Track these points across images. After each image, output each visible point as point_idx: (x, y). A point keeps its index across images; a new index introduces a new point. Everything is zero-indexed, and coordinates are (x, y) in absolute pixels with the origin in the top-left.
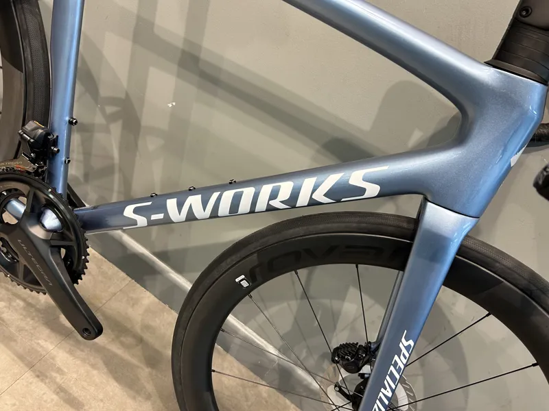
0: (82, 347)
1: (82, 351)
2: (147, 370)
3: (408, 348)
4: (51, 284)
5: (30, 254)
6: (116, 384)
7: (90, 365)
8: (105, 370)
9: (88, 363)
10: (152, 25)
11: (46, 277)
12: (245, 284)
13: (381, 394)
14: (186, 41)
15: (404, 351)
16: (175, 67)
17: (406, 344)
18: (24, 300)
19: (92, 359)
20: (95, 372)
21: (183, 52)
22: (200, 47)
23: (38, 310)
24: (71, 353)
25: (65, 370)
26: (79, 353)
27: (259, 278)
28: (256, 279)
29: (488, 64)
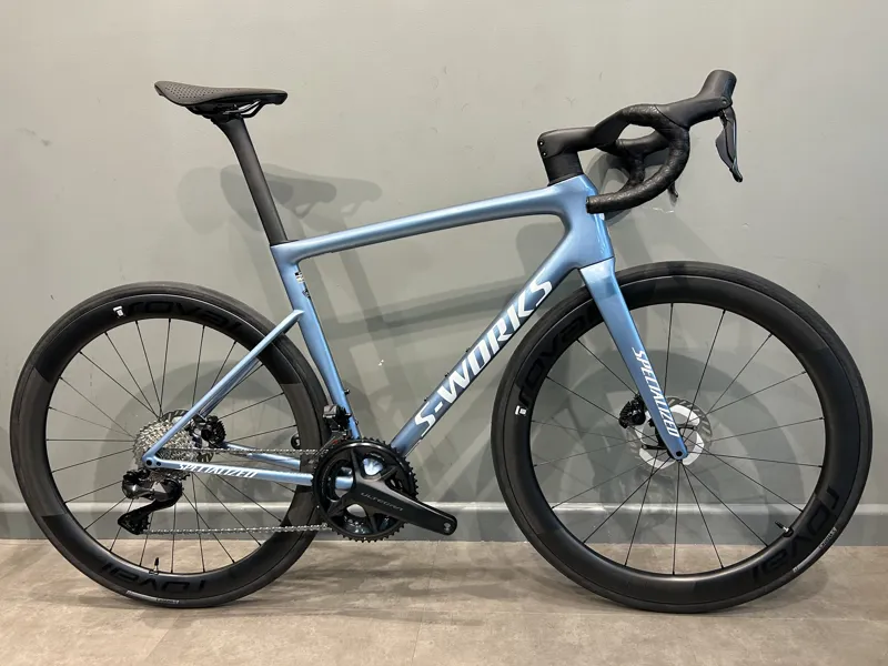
2: (507, 582)
3: (643, 357)
4: (401, 509)
5: (374, 498)
7: (461, 600)
9: (459, 600)
10: (334, 320)
11: (394, 507)
12: (523, 412)
13: (657, 402)
14: (365, 312)
15: (643, 361)
16: (368, 335)
17: (640, 355)
18: (374, 592)
20: (469, 602)
21: (367, 320)
22: (377, 309)
25: (447, 611)
27: (529, 400)
28: (528, 403)
29: (549, 185)
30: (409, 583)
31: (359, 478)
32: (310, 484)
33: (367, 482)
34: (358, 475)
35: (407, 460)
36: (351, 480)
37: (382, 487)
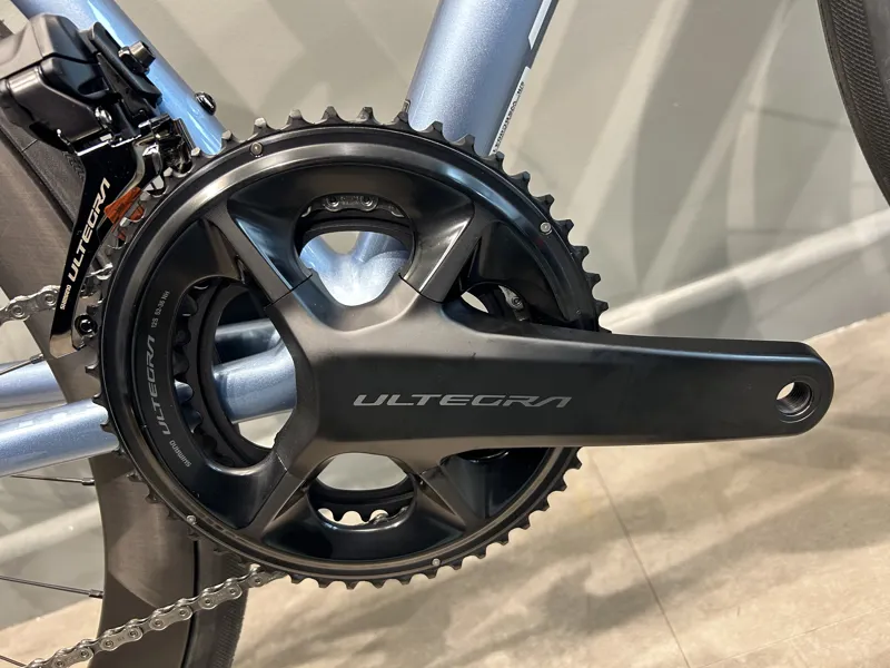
0: (708, 581)
1: (719, 585)
2: (858, 473)
4: (565, 400)
5: (424, 399)
6: (872, 551)
7: (778, 584)
8: (813, 557)
9: (770, 586)
11: (527, 402)
18: (496, 647)
19: (755, 573)
20: (807, 582)
23: (543, 630)
24: (711, 611)
25: (768, 644)
26: (723, 594)
30: (584, 574)
31: (314, 336)
32: (112, 445)
33: (357, 339)
34: (304, 326)
35: (510, 168)
36: (279, 363)
37: (442, 337)
